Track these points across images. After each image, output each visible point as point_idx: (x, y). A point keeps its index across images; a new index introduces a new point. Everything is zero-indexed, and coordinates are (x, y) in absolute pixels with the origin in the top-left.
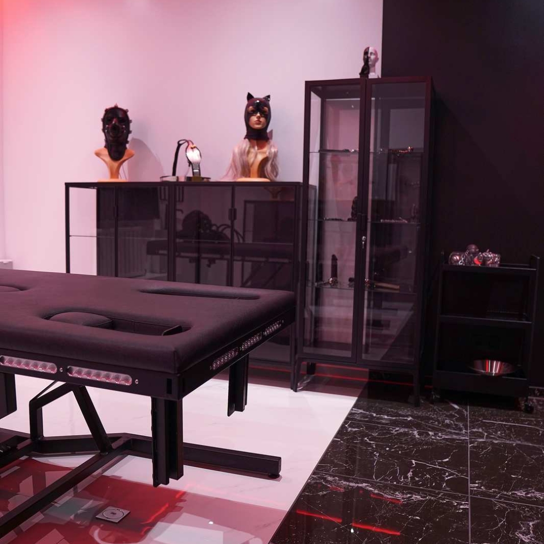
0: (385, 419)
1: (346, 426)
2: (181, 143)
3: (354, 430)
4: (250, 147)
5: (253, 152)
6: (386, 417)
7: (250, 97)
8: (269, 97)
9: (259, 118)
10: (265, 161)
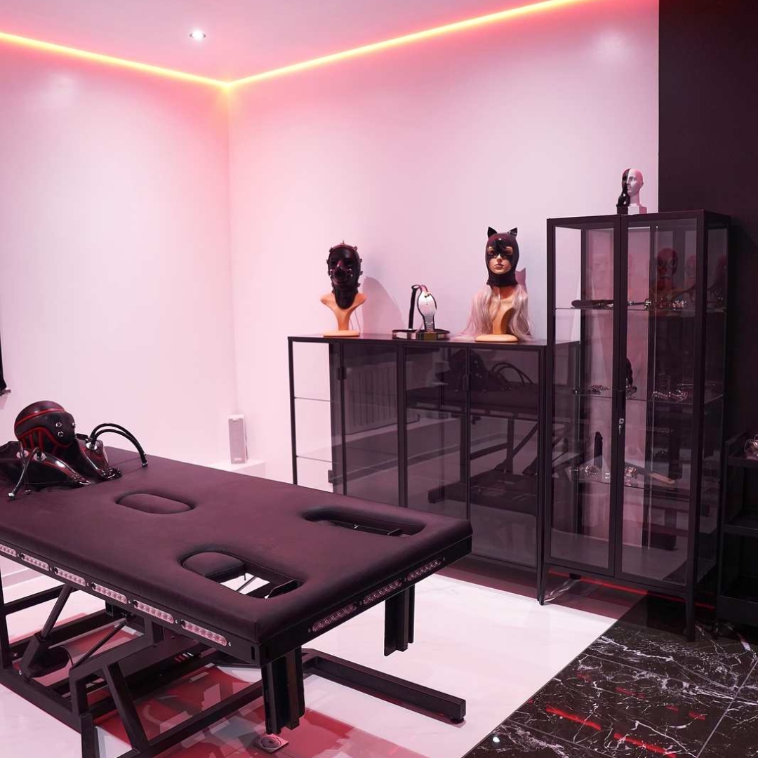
0: (637, 656)
1: (580, 661)
2: (415, 287)
3: (586, 668)
4: (492, 296)
5: (495, 302)
6: (639, 653)
7: (491, 232)
8: (515, 230)
9: (500, 261)
10: (510, 313)
